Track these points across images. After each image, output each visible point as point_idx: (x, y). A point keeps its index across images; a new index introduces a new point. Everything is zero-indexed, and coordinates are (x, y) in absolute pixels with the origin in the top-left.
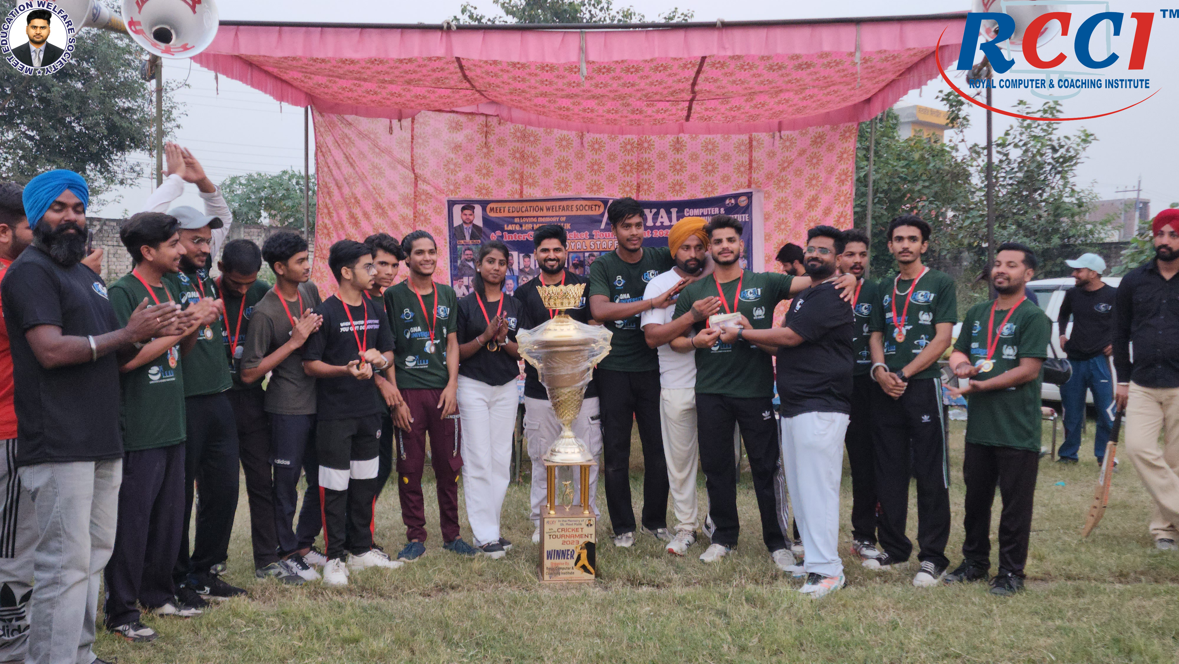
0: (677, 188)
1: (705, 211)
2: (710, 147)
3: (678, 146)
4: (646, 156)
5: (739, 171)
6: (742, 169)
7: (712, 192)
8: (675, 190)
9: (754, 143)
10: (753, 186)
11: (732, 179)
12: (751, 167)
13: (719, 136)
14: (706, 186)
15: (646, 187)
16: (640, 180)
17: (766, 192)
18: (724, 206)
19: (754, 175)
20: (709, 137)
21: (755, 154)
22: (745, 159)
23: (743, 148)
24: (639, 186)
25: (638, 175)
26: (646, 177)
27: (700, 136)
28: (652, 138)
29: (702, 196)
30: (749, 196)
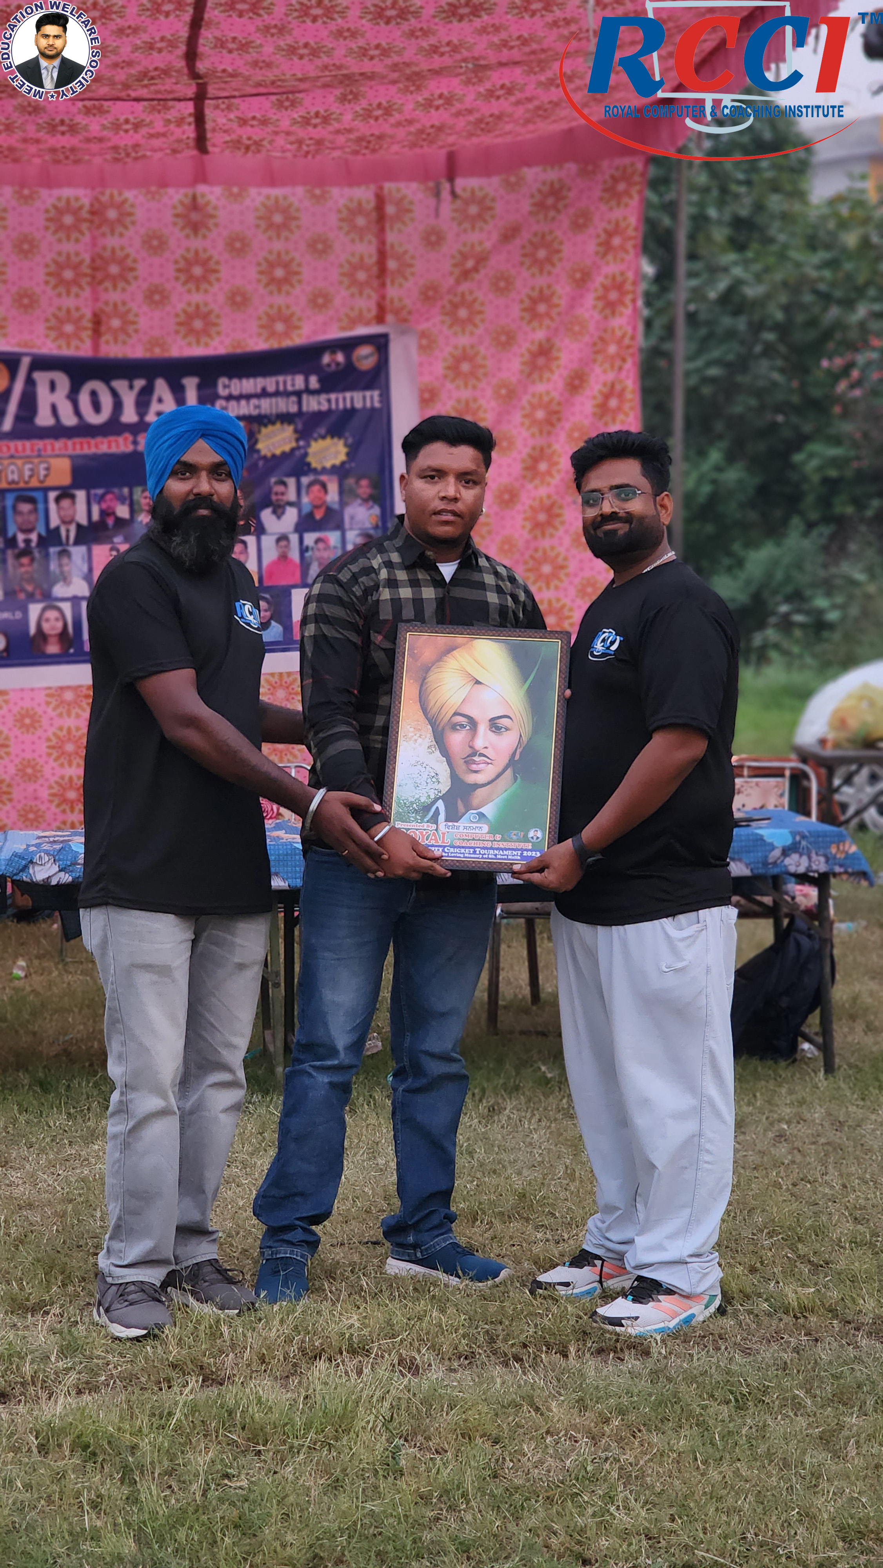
0: (198, 324)
1: (270, 383)
2: (278, 218)
3: (195, 216)
4: (112, 242)
5: (354, 282)
6: (361, 276)
7: (286, 334)
8: (191, 331)
9: (390, 210)
10: (390, 318)
11: (337, 302)
12: (382, 270)
13: (300, 190)
14: (272, 319)
15: (116, 323)
16: (100, 305)
17: (423, 335)
18: (318, 370)
19: (392, 292)
20: (276, 192)
21: (391, 237)
22: (367, 250)
23: (361, 221)
24: (97, 322)
25: (94, 292)
26: (114, 296)
27: (253, 191)
28: (129, 195)
29: (259, 344)
30: (381, 343)
